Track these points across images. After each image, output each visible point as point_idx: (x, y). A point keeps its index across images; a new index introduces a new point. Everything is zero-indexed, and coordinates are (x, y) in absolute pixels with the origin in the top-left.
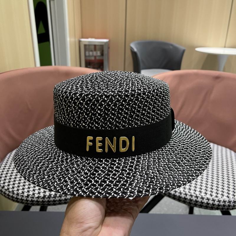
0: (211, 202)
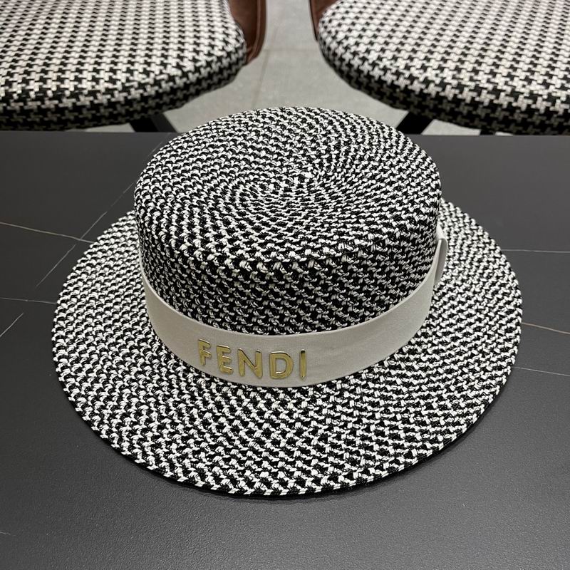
0: (541, 105)
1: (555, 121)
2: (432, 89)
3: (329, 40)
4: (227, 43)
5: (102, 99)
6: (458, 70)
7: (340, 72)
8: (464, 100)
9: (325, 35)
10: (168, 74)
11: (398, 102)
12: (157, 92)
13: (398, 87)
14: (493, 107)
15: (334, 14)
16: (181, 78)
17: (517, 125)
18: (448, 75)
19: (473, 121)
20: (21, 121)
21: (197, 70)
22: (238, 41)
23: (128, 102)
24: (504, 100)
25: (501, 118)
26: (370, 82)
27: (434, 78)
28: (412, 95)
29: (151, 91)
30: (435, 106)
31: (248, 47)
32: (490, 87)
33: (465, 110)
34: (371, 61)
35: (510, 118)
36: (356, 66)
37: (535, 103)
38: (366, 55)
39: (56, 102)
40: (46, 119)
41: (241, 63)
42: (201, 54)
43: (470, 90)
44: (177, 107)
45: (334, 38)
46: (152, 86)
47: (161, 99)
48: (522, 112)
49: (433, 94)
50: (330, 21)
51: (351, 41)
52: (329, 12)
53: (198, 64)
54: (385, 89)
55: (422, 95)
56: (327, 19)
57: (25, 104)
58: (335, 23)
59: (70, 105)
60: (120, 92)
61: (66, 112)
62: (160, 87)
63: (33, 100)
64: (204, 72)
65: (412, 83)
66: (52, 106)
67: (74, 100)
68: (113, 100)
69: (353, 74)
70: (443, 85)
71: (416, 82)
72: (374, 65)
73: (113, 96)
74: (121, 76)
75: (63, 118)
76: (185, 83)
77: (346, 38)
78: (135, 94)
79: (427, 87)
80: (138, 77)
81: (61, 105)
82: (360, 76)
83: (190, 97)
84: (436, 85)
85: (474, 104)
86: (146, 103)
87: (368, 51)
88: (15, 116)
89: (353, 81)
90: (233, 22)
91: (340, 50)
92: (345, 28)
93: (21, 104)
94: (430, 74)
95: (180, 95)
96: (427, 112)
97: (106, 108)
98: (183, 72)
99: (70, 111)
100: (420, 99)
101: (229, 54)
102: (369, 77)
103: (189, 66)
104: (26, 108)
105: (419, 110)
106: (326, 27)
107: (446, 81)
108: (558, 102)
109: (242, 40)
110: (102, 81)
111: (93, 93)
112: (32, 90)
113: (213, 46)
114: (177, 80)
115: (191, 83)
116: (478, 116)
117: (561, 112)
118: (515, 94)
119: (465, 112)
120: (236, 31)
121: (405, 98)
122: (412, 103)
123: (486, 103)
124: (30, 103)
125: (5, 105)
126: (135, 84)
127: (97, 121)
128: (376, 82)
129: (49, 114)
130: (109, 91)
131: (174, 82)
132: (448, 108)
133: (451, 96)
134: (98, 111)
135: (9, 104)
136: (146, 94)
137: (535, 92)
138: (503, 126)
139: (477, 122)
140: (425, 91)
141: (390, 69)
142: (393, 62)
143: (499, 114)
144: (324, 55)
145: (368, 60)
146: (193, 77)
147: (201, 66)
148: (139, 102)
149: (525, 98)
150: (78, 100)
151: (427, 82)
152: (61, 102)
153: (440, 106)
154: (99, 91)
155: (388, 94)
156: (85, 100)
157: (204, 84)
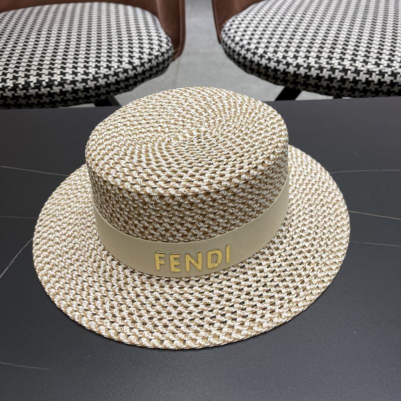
1: (385, 88)
2: (302, 71)
3: (229, 42)
4: (161, 46)
5: (80, 86)
6: (318, 57)
7: (238, 63)
8: (324, 77)
9: (226, 39)
10: (123, 68)
11: (279, 81)
12: (116, 80)
13: (279, 70)
14: (343, 80)
15: (231, 25)
16: (132, 70)
17: (360, 92)
18: (312, 61)
19: (330, 90)
20: (24, 103)
21: (142, 65)
22: (168, 45)
23: (97, 88)
24: (350, 76)
25: (349, 87)
26: (259, 68)
27: (303, 64)
28: (289, 75)
29: (112, 79)
30: (305, 82)
31: (174, 49)
32: (341, 67)
33: (324, 83)
34: (259, 55)
35: (355, 87)
36: (249, 58)
37: (371, 77)
38: (256, 51)
39: (49, 89)
40: (42, 101)
41: (170, 59)
42: (144, 54)
43: (328, 70)
44: (129, 91)
45: (233, 40)
46: (113, 76)
47: (119, 85)
48: (363, 83)
49: (303, 74)
50: (229, 30)
51: (245, 42)
52: (228, 24)
53: (143, 61)
54: (270, 73)
55: (296, 75)
56: (227, 29)
57: (27, 91)
58: (233, 31)
59: (58, 91)
60: (91, 81)
61: (56, 95)
62: (118, 77)
63: (33, 89)
64: (147, 66)
65: (288, 68)
66: (46, 92)
67: (60, 87)
68: (87, 86)
69: (248, 63)
70: (309, 67)
71: (291, 67)
72: (261, 57)
73: (87, 83)
74: (92, 71)
75: (53, 100)
76: (135, 74)
77: (241, 40)
78: (102, 82)
79: (298, 70)
80: (103, 71)
81: (52, 91)
82: (252, 65)
83: (138, 83)
84: (304, 68)
85: (331, 79)
86: (109, 87)
87: (257, 48)
88: (20, 100)
89: (248, 68)
90: (164, 33)
91: (238, 49)
92: (240, 34)
93: (25, 91)
94: (300, 61)
95: (131, 82)
96: (299, 86)
97: (82, 92)
98: (133, 66)
99: (58, 95)
100: (294, 78)
101: (163, 54)
102: (259, 65)
103: (137, 62)
104: (28, 94)
105: (294, 86)
106: (226, 34)
107: (311, 65)
108: (386, 75)
109: (171, 45)
110: (79, 74)
111: (73, 82)
112: (32, 82)
113: (152, 49)
114: (130, 72)
115: (139, 74)
116: (334, 87)
117: (389, 82)
118: (357, 72)
119: (325, 85)
120: (167, 38)
121: (284, 78)
122: (289, 81)
123: (339, 78)
124: (31, 91)
125: (13, 92)
126: (102, 75)
127: (76, 101)
128: (263, 68)
129: (44, 98)
130: (84, 81)
131: (128, 73)
132: (313, 83)
133: (315, 75)
134: (77, 94)
135: (16, 92)
136: (109, 82)
137: (371, 70)
138: (350, 93)
139: (333, 91)
140: (298, 72)
141: (273, 59)
142: (274, 54)
143: (348, 85)
144: (226, 52)
145: (257, 54)
146: (140, 70)
147: (145, 62)
148: (104, 87)
149: (364, 74)
150: (64, 87)
151: (298, 66)
152: (52, 89)
153: (308, 82)
154: (77, 81)
155: (272, 75)
156: (68, 87)
157: (147, 74)
